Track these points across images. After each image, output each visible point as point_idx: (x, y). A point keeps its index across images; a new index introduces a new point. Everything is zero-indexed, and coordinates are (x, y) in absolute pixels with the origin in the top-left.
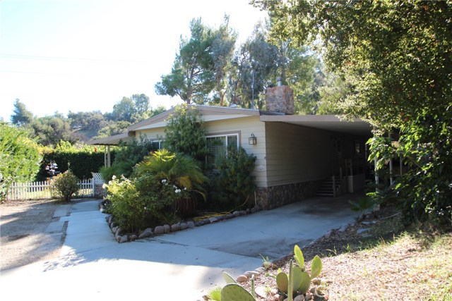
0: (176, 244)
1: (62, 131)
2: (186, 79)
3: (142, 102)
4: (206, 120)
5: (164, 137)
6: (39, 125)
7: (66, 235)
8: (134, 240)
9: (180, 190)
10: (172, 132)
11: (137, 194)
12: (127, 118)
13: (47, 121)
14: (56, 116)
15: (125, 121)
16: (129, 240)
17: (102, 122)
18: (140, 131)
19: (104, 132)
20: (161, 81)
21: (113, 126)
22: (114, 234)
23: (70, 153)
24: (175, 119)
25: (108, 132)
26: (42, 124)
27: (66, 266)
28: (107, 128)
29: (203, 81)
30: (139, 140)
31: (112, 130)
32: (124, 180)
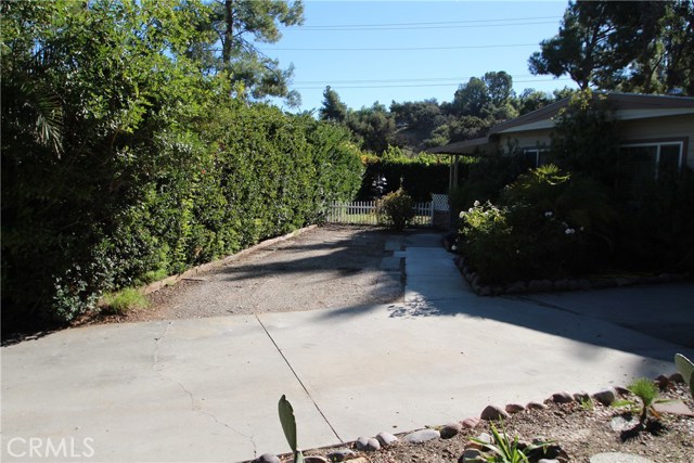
0: (562, 309)
1: (385, 132)
2: (584, 45)
3: (499, 85)
4: (624, 118)
5: (548, 144)
6: (356, 122)
7: (405, 275)
8: (499, 295)
9: (573, 230)
10: (563, 137)
11: (509, 230)
12: (475, 111)
13: (366, 117)
14: (375, 109)
15: (472, 115)
16: (492, 294)
17: (438, 117)
18: (509, 135)
19: (440, 132)
20: (541, 51)
21: (455, 124)
22: (470, 283)
23: (401, 163)
24: (569, 116)
25: (447, 133)
26: (361, 120)
27: (416, 314)
28: (445, 126)
29: (616, 46)
30: (506, 149)
31: (452, 129)
32: (490, 208)
